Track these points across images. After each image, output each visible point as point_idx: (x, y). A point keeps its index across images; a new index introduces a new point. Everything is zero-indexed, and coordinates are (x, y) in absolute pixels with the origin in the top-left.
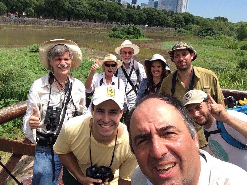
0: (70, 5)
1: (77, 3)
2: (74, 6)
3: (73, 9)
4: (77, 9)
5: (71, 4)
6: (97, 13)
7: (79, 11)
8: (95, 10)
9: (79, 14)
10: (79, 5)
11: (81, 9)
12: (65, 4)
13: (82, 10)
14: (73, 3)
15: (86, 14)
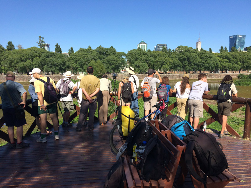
0: (200, 60)
1: (207, 57)
2: (204, 60)
3: (203, 63)
4: (207, 62)
5: (202, 59)
6: (228, 64)
7: (209, 64)
8: (225, 62)
9: (209, 66)
10: (209, 59)
12: (196, 59)
13: (212, 63)
14: (203, 57)
15: (216, 66)
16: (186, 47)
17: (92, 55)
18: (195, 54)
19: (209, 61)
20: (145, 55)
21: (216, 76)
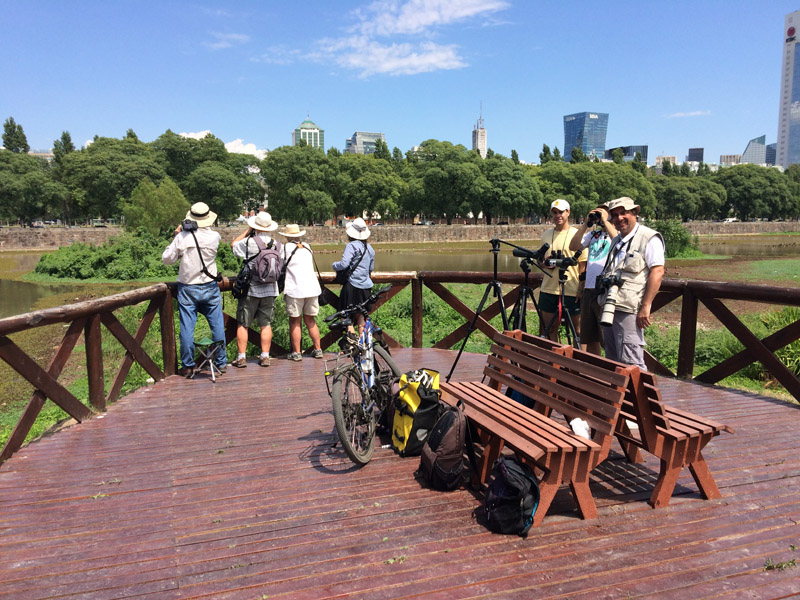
1: (507, 175)
2: (499, 186)
3: (497, 193)
4: (506, 191)
5: (492, 181)
7: (512, 197)
9: (514, 204)
10: (513, 181)
11: (520, 191)
12: (476, 182)
13: (522, 194)
14: (496, 177)
15: (533, 202)
16: (446, 145)
17: (142, 159)
18: (472, 165)
19: (513, 189)
20: (322, 166)
21: (534, 233)
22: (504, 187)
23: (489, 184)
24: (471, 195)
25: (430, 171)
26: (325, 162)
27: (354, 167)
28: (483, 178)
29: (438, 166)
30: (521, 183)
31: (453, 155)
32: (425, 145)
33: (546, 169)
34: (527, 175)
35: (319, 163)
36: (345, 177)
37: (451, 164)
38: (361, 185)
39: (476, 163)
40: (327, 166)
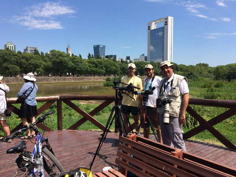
1: (79, 62)
2: (76, 65)
3: (76, 67)
4: (78, 67)
6: (96, 69)
7: (80, 68)
8: (94, 67)
9: (81, 70)
11: (82, 66)
12: (69, 63)
13: (83, 68)
14: (75, 62)
15: (86, 70)
16: (59, 52)
18: (67, 58)
19: (80, 66)
20: (15, 57)
21: (87, 79)
22: (78, 65)
23: (73, 64)
24: (68, 67)
25: (54, 59)
26: (16, 55)
27: (27, 57)
28: (71, 62)
29: (57, 58)
30: (83, 64)
31: (61, 55)
32: (51, 51)
33: (90, 60)
34: (84, 62)
35: (14, 56)
36: (24, 61)
37: (60, 58)
38: (30, 63)
39: (69, 58)
40: (17, 57)
